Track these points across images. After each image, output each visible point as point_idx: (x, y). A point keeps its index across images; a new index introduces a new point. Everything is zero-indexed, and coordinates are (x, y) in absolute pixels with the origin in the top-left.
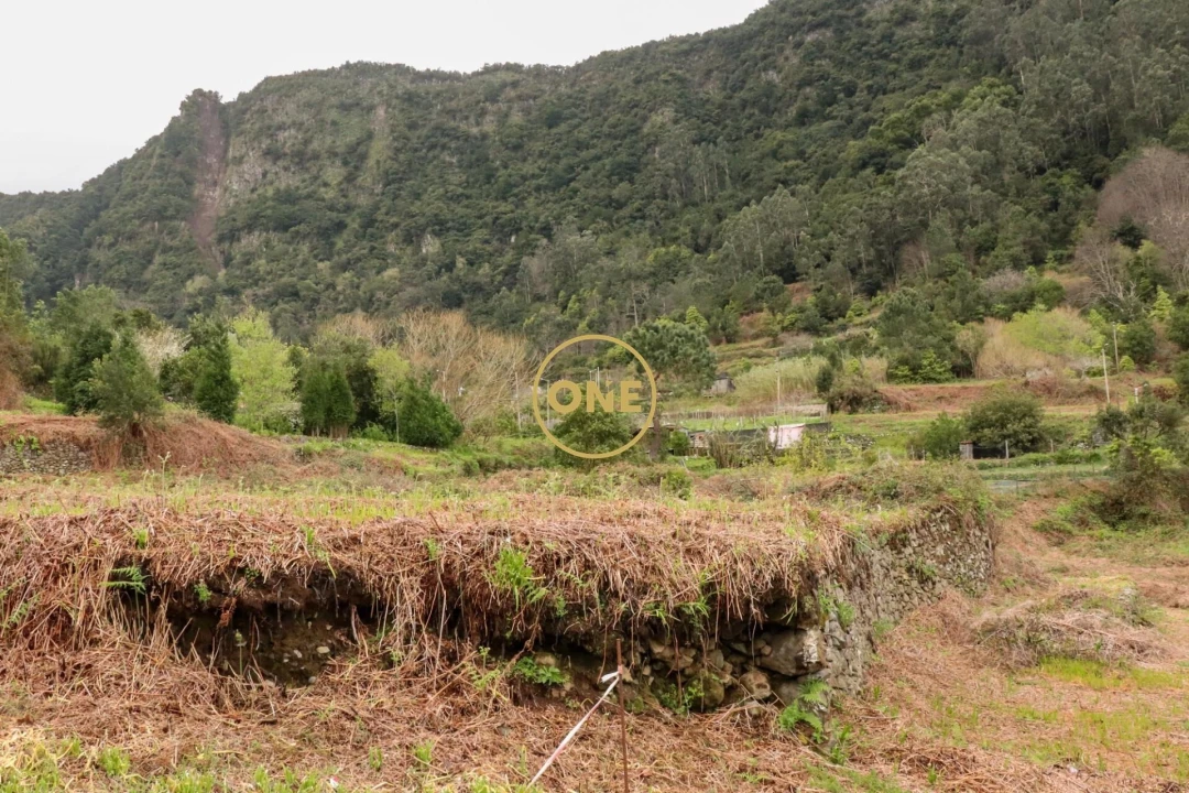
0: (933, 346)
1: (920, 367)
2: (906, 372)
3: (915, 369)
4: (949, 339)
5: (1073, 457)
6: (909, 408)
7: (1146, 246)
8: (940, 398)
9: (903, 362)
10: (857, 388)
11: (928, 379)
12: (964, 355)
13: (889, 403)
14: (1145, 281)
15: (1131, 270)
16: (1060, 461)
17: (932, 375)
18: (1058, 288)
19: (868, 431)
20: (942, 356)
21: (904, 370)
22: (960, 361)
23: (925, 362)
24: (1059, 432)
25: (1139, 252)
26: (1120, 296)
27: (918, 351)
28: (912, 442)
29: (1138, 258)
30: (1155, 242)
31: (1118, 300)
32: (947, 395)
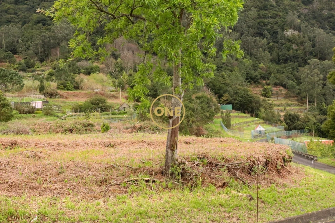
0: (70, 80)
1: (66, 86)
2: (62, 87)
3: (65, 86)
4: (73, 79)
5: (115, 113)
6: (66, 98)
7: (119, 60)
8: (74, 95)
9: (62, 84)
10: (52, 91)
11: (68, 89)
12: (77, 83)
13: (61, 96)
14: (119, 68)
15: (115, 65)
16: (113, 114)
17: (69, 88)
18: (99, 67)
19: (59, 104)
20: (72, 83)
21: (62, 86)
22: (76, 85)
23: (68, 85)
24: (110, 107)
25: (118, 61)
26: (114, 71)
27: (66, 81)
28: (73, 108)
29: (117, 62)
30: (121, 59)
31: (113, 73)
32: (76, 94)
